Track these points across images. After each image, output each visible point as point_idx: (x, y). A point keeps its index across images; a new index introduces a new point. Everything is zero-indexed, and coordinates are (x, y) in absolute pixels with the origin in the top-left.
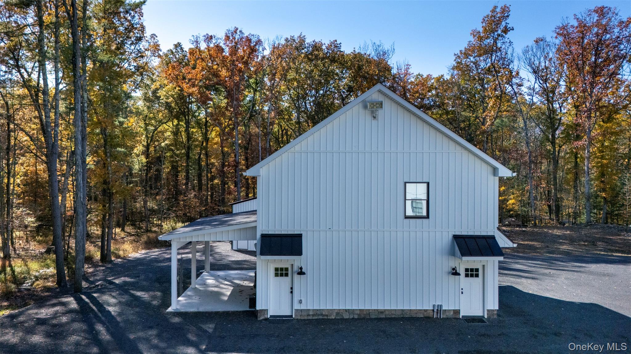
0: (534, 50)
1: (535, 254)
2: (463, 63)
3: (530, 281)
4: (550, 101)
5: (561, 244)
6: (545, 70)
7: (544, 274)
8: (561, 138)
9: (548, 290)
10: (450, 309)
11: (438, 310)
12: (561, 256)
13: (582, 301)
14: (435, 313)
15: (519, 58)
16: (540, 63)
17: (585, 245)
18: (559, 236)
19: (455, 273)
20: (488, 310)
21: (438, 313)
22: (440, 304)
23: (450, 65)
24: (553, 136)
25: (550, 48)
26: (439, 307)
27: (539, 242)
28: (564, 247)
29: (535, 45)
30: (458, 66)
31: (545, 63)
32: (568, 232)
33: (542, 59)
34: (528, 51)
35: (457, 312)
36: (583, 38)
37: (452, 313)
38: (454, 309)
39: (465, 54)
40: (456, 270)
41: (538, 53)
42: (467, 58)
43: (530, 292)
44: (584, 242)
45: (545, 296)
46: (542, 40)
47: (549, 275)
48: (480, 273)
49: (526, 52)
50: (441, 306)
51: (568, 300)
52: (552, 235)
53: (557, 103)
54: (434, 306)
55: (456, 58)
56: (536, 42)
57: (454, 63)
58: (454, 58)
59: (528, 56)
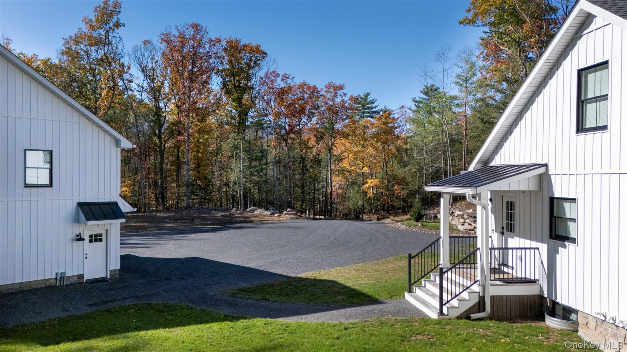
0: (143, 50)
1: (147, 232)
2: (74, 49)
3: (144, 249)
4: (157, 100)
5: (168, 223)
6: (152, 71)
7: (155, 244)
8: (167, 133)
9: (159, 253)
10: (74, 274)
11: (61, 277)
12: (168, 231)
13: (186, 257)
14: (58, 281)
15: (129, 55)
16: (147, 63)
17: (186, 222)
18: (166, 217)
19: (80, 238)
20: (111, 271)
21: (61, 280)
22: (64, 271)
23: (59, 49)
24: (160, 131)
25: (156, 52)
26: (63, 274)
27: (149, 223)
28: (170, 225)
29: (143, 46)
30: (68, 52)
31: (152, 64)
32: (173, 214)
33: (149, 60)
34: (137, 51)
35: (81, 276)
36: (183, 47)
37: (76, 278)
38: (78, 274)
39: (75, 40)
40: (81, 236)
41: (146, 54)
42: (78, 45)
43: (145, 256)
44: (185, 220)
45: (158, 257)
46: (149, 43)
47: (160, 244)
48: (104, 237)
49: (135, 50)
50: (64, 273)
51: (175, 257)
52: (160, 217)
53: (162, 102)
54: (57, 274)
55: (65, 43)
56: (144, 43)
57: (63, 47)
58: (63, 42)
59: (137, 55)
